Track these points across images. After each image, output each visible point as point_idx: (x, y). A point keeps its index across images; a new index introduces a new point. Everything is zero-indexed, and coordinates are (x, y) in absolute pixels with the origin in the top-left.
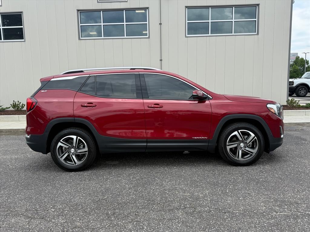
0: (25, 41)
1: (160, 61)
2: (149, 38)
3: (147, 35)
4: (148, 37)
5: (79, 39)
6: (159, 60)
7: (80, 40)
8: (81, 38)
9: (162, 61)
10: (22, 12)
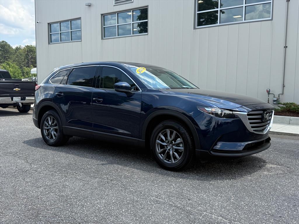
0: (147, 35)
1: (285, 48)
2: (272, 20)
3: (270, 17)
4: (270, 18)
5: (195, 28)
6: (283, 47)
7: (195, 30)
8: (197, 27)
9: (287, 49)
10: (147, 6)
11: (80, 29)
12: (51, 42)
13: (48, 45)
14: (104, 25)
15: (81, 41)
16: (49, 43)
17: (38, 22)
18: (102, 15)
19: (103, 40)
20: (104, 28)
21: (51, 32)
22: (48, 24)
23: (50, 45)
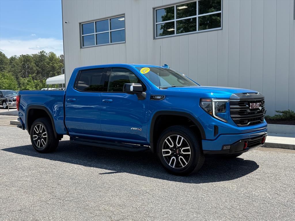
11: (124, 29)
12: (83, 46)
13: (80, 49)
14: (156, 22)
15: (125, 43)
16: (81, 47)
17: (66, 23)
18: (154, 9)
19: (155, 40)
20: (156, 25)
21: (83, 34)
22: (80, 24)
23: (82, 49)
